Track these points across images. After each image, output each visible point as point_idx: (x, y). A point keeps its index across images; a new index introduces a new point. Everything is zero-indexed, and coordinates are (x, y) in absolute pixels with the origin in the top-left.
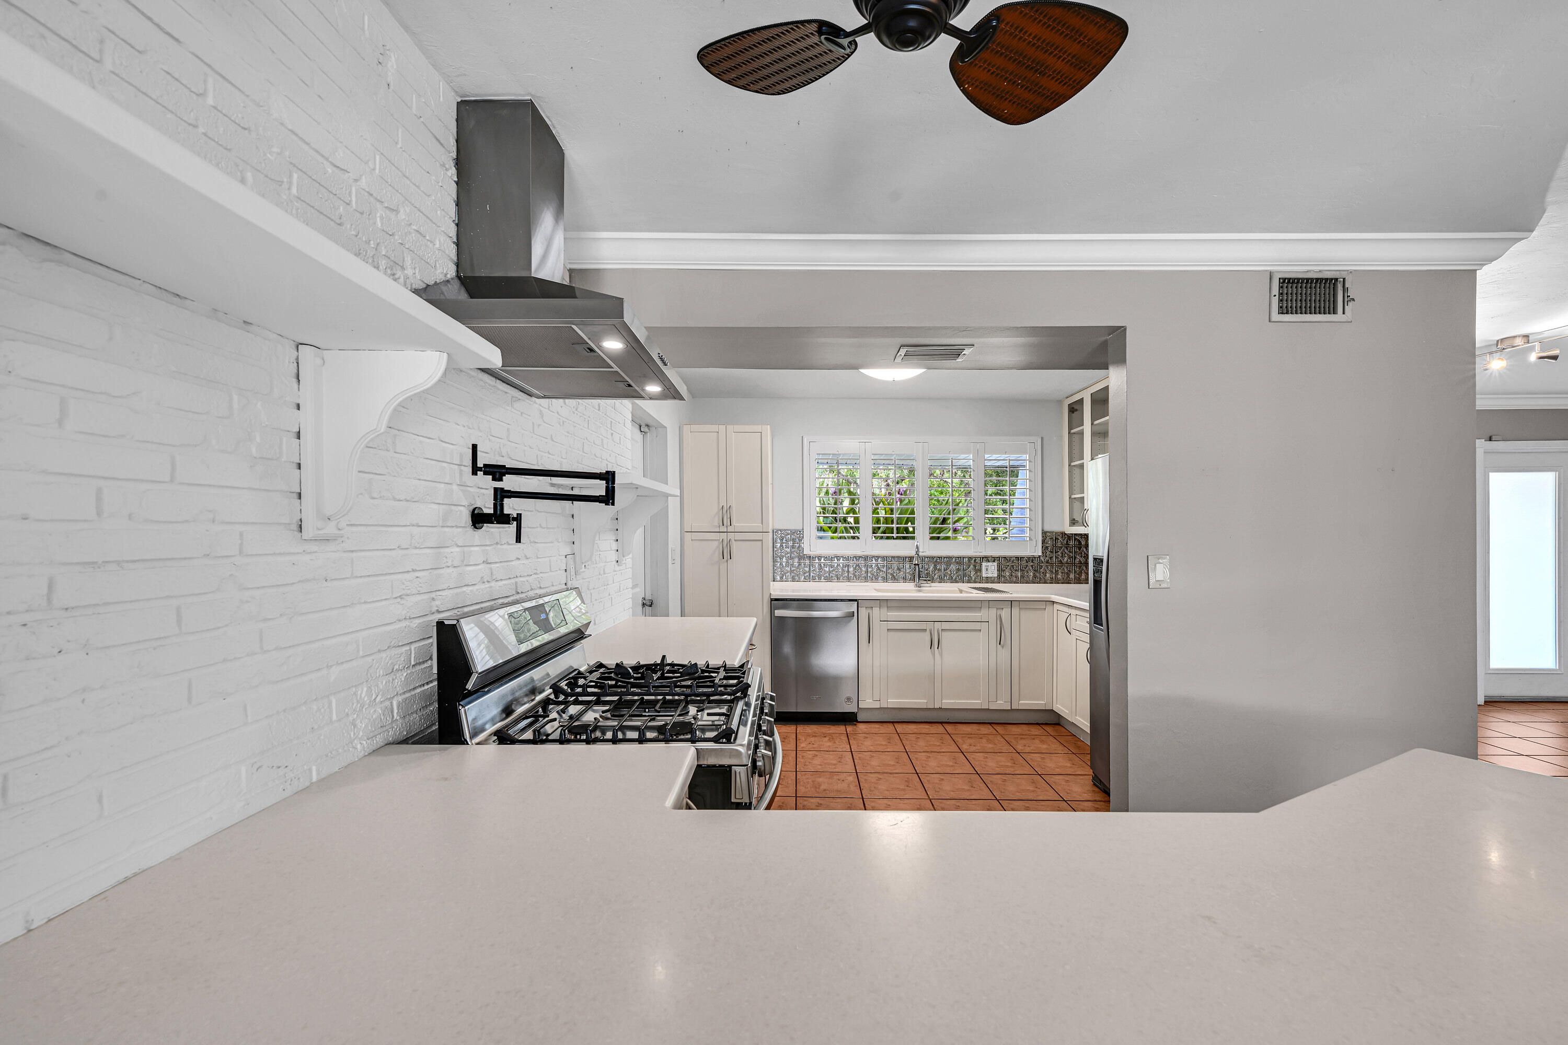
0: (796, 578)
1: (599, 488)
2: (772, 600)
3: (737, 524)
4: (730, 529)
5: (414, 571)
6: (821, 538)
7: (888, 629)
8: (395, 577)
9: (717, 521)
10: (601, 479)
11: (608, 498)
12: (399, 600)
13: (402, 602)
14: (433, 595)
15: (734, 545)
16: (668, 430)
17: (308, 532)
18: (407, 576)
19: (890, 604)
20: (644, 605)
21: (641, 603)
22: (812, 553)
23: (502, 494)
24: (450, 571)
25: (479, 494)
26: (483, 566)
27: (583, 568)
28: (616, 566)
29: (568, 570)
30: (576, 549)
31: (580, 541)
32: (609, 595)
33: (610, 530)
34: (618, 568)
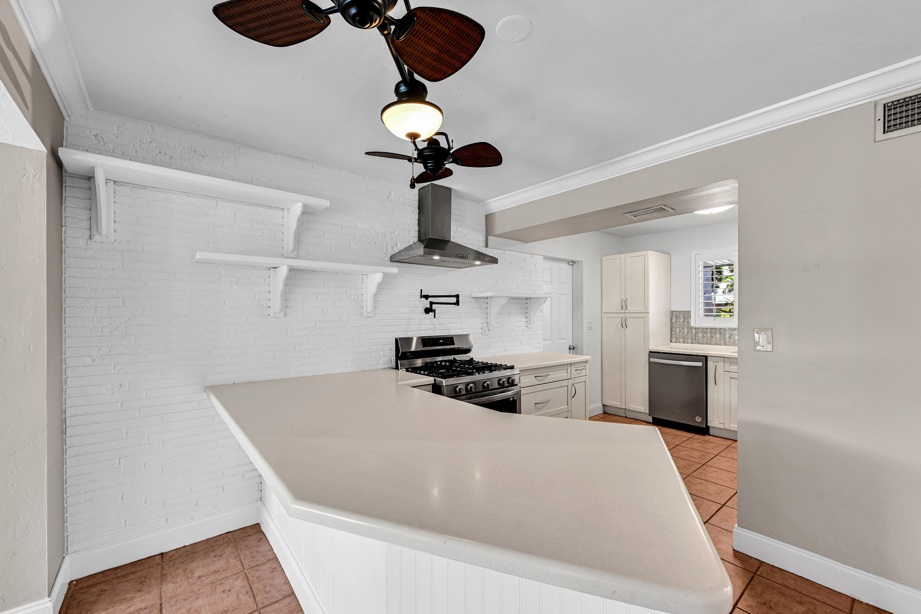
0: (686, 341)
1: (454, 300)
2: (650, 352)
3: (630, 308)
4: (627, 311)
5: (399, 325)
6: (707, 316)
7: (730, 377)
8: (392, 327)
9: (620, 307)
10: (455, 297)
11: (457, 303)
12: (394, 332)
13: (395, 333)
14: (407, 332)
15: (629, 321)
16: (583, 262)
17: (364, 316)
18: (396, 327)
19: (732, 360)
20: (570, 349)
21: (568, 348)
22: (697, 326)
23: (432, 303)
24: (414, 326)
25: (426, 303)
26: (431, 325)
27: (492, 328)
28: (526, 328)
29: (483, 328)
30: (489, 320)
31: (491, 317)
32: (519, 340)
33: (520, 313)
34: (528, 329)
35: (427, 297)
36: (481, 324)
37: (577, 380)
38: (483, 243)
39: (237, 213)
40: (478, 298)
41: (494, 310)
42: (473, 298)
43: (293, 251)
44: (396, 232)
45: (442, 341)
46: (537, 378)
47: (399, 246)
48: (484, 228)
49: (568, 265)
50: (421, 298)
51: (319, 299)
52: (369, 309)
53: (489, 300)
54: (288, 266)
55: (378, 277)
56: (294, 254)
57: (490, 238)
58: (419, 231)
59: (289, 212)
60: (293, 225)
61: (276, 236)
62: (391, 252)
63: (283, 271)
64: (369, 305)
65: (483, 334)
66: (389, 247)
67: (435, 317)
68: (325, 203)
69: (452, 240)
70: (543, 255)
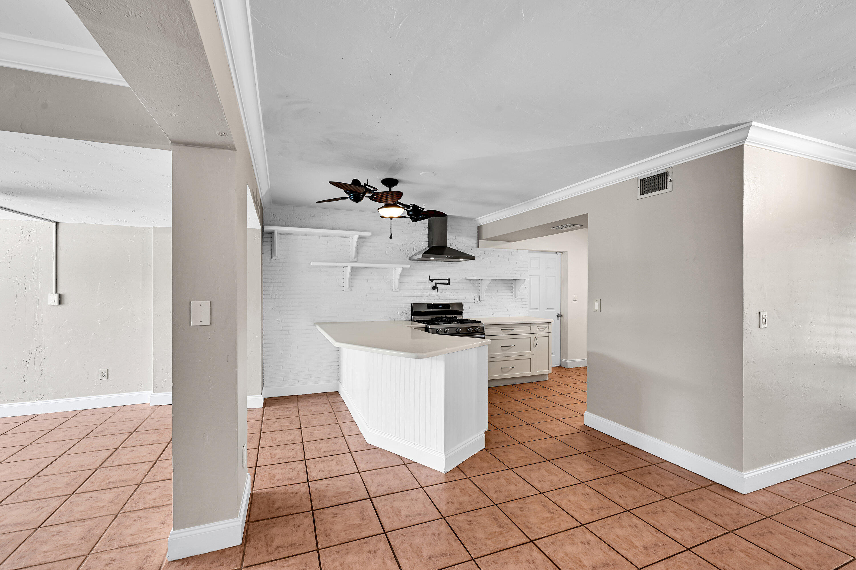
1: (447, 282)
10: (447, 280)
11: (449, 284)
12: (410, 300)
14: (419, 300)
16: (571, 252)
17: (394, 291)
20: (557, 316)
21: (556, 315)
23: (436, 284)
24: (425, 297)
25: (433, 284)
26: (436, 297)
27: (483, 299)
28: (512, 300)
29: (475, 300)
30: (480, 294)
31: (481, 292)
32: (506, 308)
33: (507, 290)
34: (513, 301)
35: (432, 280)
36: (474, 296)
37: (539, 335)
38: (475, 244)
39: (328, 241)
40: (472, 280)
41: (484, 286)
42: (468, 280)
43: (355, 258)
44: (414, 243)
45: (441, 306)
46: (503, 331)
47: (415, 251)
48: (477, 235)
49: (556, 254)
50: (429, 281)
51: (368, 282)
52: (396, 287)
53: (480, 281)
54: (351, 266)
55: (400, 270)
56: (355, 260)
57: (480, 241)
58: (428, 242)
59: (353, 238)
60: (355, 245)
61: (346, 251)
62: (410, 255)
63: (349, 269)
64: (396, 285)
65: (476, 303)
66: (409, 252)
67: (437, 292)
68: (370, 234)
69: (448, 245)
70: (528, 249)
